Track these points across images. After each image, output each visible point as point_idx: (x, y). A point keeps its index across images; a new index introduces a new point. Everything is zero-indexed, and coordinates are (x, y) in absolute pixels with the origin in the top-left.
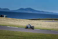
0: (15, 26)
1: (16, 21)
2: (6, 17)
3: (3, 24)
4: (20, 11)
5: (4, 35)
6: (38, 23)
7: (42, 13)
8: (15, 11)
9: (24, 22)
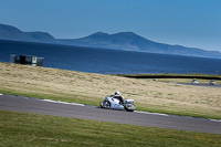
0: (72, 101)
1: (79, 81)
2: (39, 64)
3: (27, 91)
4: (94, 45)
5: (31, 133)
6: (160, 90)
7: (176, 53)
8: (74, 44)
9: (106, 85)
